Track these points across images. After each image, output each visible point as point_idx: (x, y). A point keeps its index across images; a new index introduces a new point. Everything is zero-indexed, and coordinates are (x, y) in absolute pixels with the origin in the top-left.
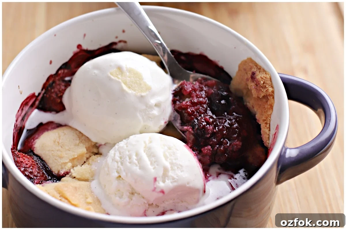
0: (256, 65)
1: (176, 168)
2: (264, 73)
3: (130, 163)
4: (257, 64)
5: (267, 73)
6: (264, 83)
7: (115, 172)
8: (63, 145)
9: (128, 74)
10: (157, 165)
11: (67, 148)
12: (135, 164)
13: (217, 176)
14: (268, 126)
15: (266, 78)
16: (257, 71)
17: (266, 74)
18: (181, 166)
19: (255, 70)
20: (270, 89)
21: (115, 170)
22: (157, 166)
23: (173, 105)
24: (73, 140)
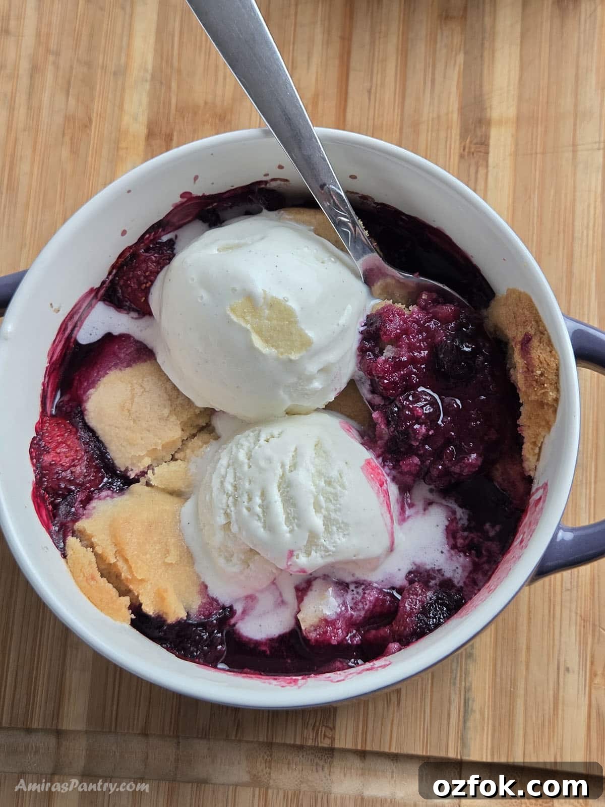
0: (538, 321)
1: (335, 528)
2: (548, 349)
3: (249, 509)
4: (539, 316)
5: (553, 352)
6: (542, 375)
7: (222, 515)
8: (137, 417)
9: (267, 312)
10: (299, 526)
11: (144, 425)
12: (258, 516)
13: (425, 510)
14: (537, 451)
15: (548, 365)
16: (535, 334)
17: (551, 352)
18: (346, 525)
19: (532, 332)
20: (551, 393)
21: (222, 511)
22: (296, 528)
23: (360, 358)
24: (159, 406)
